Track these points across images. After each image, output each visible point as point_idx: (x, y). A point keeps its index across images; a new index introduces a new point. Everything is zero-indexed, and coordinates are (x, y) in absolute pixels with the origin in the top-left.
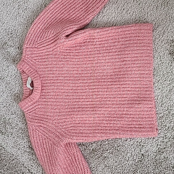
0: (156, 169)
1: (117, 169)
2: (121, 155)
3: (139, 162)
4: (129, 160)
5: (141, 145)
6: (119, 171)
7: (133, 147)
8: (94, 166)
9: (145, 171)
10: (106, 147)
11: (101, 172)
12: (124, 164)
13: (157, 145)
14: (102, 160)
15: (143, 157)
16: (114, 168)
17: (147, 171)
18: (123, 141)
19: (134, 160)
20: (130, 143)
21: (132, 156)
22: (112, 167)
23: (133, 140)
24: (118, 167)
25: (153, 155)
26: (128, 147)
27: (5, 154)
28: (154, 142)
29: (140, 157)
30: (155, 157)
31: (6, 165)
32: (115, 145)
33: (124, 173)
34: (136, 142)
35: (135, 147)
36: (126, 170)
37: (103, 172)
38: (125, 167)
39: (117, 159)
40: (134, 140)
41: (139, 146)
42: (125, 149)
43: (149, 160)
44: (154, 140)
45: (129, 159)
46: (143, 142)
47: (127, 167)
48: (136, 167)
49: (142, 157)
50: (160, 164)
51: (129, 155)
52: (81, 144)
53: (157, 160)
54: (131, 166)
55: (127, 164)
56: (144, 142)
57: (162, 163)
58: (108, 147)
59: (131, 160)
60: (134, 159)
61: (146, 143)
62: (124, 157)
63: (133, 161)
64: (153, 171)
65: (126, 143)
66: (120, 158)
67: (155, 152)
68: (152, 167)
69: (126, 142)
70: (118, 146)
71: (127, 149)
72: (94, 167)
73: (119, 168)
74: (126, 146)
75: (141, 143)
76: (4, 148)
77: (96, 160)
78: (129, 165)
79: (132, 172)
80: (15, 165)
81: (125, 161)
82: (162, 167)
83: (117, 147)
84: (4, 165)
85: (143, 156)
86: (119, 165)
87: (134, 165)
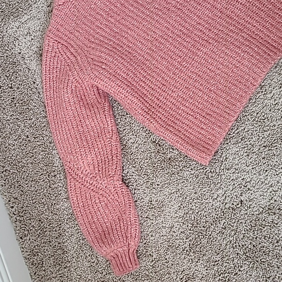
0: (251, 231)
1: (191, 204)
2: (209, 186)
3: (231, 209)
4: (216, 199)
5: (246, 186)
6: (193, 208)
7: (233, 183)
8: (159, 183)
9: (233, 226)
10: (192, 164)
11: (166, 196)
12: (207, 201)
13: (270, 198)
14: (177, 181)
15: (240, 205)
16: (188, 200)
17: (235, 228)
18: (222, 168)
19: (224, 204)
20: (231, 175)
21: (225, 197)
22: (186, 198)
23: (238, 173)
24: (195, 201)
25: (256, 209)
26: (226, 180)
27: (37, 102)
28: (268, 191)
29: (235, 204)
30: (259, 214)
31: (32, 119)
32: (208, 169)
33: (199, 213)
34: (241, 178)
35: (236, 185)
36: (205, 212)
37: (168, 198)
38: (205, 207)
39: (200, 189)
40: (239, 175)
41: (243, 187)
42: (219, 181)
43: (246, 214)
44: (271, 189)
45: (217, 197)
46: (252, 183)
47: (208, 208)
48: (222, 214)
49: (238, 204)
50: (261, 227)
51: (220, 191)
52: (157, 142)
53: (259, 219)
54: (215, 209)
55: (211, 204)
56: (254, 185)
57: (264, 227)
58: (194, 165)
59: (220, 201)
60: (226, 201)
61: (256, 187)
62: (211, 191)
63: (222, 204)
64: (244, 232)
65: (225, 173)
66: (204, 190)
67: (263, 207)
68: (246, 226)
69: (227, 172)
70: (211, 172)
71: (222, 183)
72: (158, 185)
73: (195, 203)
74: (223, 177)
75: (248, 183)
76: (39, 93)
77: (167, 175)
78: (214, 206)
79: (212, 218)
80: (45, 126)
81: (211, 197)
82: (261, 232)
83: (209, 171)
84: (27, 118)
85: (241, 203)
86: (198, 199)
87: (220, 210)
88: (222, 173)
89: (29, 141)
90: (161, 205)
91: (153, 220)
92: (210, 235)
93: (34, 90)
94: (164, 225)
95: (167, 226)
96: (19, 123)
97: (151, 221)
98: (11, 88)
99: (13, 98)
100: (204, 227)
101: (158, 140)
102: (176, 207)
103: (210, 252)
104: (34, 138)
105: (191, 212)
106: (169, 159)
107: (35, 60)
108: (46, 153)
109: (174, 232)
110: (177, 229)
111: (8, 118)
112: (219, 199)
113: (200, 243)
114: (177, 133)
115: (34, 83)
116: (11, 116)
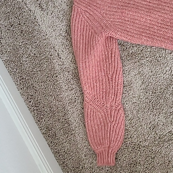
1: (150, 79)
2: (160, 66)
4: (166, 73)
6: (151, 81)
8: (127, 70)
11: (133, 77)
12: (160, 75)
14: (138, 66)
16: (147, 77)
18: (166, 53)
19: (171, 75)
21: (171, 71)
22: (146, 76)
24: (152, 77)
26: (170, 60)
27: (38, 30)
31: (36, 42)
32: (157, 55)
33: (156, 84)
36: (159, 83)
37: (134, 78)
38: (159, 79)
39: (154, 69)
42: (166, 62)
45: (166, 72)
47: (161, 80)
51: (168, 68)
52: (122, 44)
54: (166, 80)
55: (163, 77)
58: (148, 54)
59: (168, 74)
62: (162, 68)
66: (157, 69)
69: (170, 55)
70: (159, 57)
71: (168, 62)
72: (127, 71)
74: (168, 59)
77: (132, 64)
78: (164, 78)
79: (165, 86)
80: (46, 45)
81: (162, 73)
83: (158, 57)
84: (33, 42)
86: (154, 75)
87: (169, 79)
89: (36, 57)
90: (130, 83)
91: (126, 94)
92: (165, 97)
93: (36, 23)
94: (134, 96)
95: (136, 96)
96: (28, 46)
97: (125, 95)
98: (19, 24)
99: (22, 31)
100: (160, 92)
101: (122, 43)
102: (140, 82)
103: (166, 107)
104: (39, 54)
105: (150, 84)
106: (131, 54)
107: (34, 4)
108: (49, 62)
109: (141, 99)
110: (143, 96)
111: (20, 44)
112: (167, 73)
113: (159, 103)
115: (35, 19)
116: (22, 42)
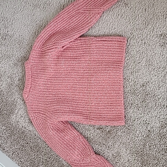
88: (133, 124)
89: (48, 161)
90: (118, 153)
91: (119, 162)
92: (146, 153)
93: (37, 138)
94: (125, 162)
95: (126, 161)
96: (39, 156)
97: (119, 163)
98: (27, 143)
99: (31, 147)
100: (141, 152)
101: (99, 127)
102: (125, 150)
103: (151, 161)
104: (49, 158)
105: (132, 149)
106: (109, 132)
107: (30, 125)
108: (58, 162)
109: (131, 162)
110: (131, 159)
111: (34, 157)
112: (139, 136)
113: (145, 160)
114: (104, 119)
115: (35, 135)
116: (34, 155)
